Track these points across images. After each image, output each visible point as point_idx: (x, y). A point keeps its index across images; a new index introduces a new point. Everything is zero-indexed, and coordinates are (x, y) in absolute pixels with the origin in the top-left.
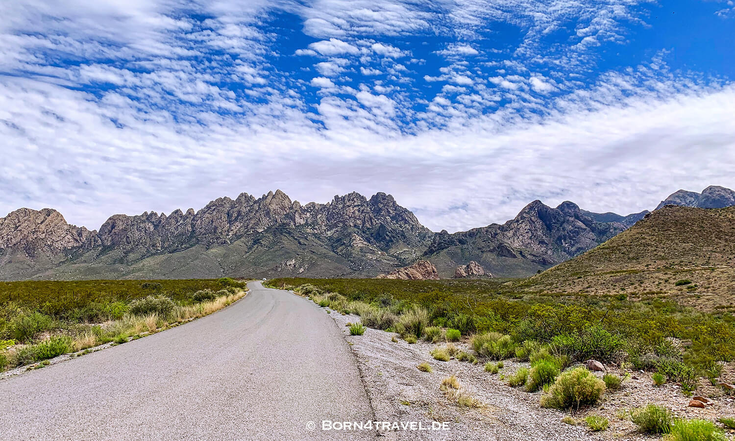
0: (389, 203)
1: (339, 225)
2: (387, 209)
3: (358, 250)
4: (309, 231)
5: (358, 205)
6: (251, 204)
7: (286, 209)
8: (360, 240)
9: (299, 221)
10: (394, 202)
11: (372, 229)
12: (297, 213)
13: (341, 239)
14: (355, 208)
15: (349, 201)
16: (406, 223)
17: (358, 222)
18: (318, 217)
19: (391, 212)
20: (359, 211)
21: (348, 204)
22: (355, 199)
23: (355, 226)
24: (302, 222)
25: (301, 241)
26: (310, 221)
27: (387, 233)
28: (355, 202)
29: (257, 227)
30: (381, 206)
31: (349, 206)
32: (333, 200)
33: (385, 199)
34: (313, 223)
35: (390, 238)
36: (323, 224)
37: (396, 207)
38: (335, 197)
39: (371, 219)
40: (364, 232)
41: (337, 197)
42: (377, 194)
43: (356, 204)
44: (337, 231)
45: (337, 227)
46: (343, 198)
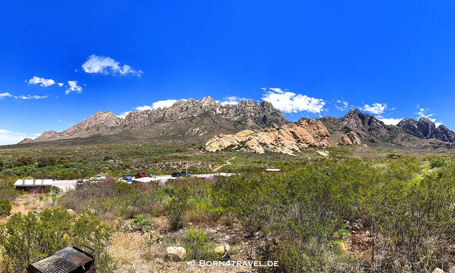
0: (269, 106)
1: (241, 115)
2: (268, 109)
3: (250, 126)
4: (223, 117)
5: (253, 106)
6: (194, 103)
7: (212, 106)
8: (252, 122)
9: (218, 111)
10: (272, 107)
11: (260, 118)
12: (218, 108)
13: (240, 121)
14: (252, 107)
15: (249, 103)
16: (278, 117)
17: (253, 114)
18: (230, 111)
19: (271, 111)
20: (253, 109)
21: (248, 105)
22: (252, 103)
23: (251, 116)
24: (220, 112)
25: (216, 121)
26: (225, 112)
27: (268, 120)
29: (193, 114)
30: (265, 107)
31: (248, 106)
33: (268, 104)
34: (227, 113)
35: (269, 122)
36: (233, 114)
37: (273, 109)
38: (241, 101)
39: (259, 113)
40: (255, 119)
42: (264, 101)
43: (252, 105)
44: (240, 118)
46: (245, 103)
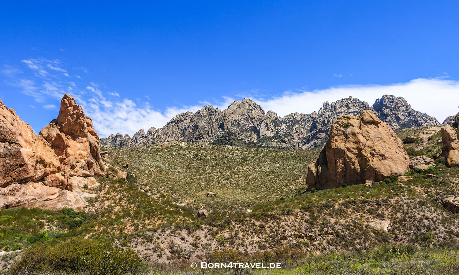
0: (399, 107)
1: (319, 136)
2: (395, 114)
4: (273, 144)
7: (253, 120)
9: (264, 132)
10: (407, 107)
12: (263, 123)
15: (341, 107)
19: (402, 118)
22: (350, 105)
24: (269, 134)
26: (280, 133)
28: (350, 108)
29: (200, 140)
32: (321, 108)
33: (394, 102)
37: (409, 112)
38: (324, 104)
41: (326, 105)
42: (383, 97)
45: (317, 138)
46: (334, 106)
